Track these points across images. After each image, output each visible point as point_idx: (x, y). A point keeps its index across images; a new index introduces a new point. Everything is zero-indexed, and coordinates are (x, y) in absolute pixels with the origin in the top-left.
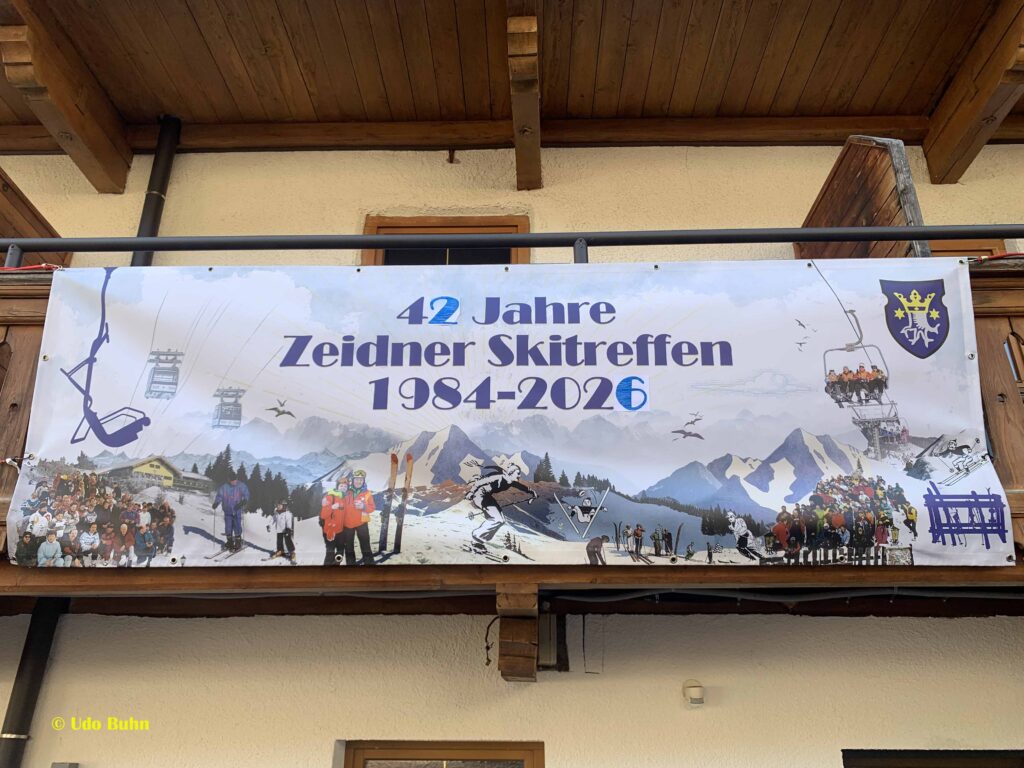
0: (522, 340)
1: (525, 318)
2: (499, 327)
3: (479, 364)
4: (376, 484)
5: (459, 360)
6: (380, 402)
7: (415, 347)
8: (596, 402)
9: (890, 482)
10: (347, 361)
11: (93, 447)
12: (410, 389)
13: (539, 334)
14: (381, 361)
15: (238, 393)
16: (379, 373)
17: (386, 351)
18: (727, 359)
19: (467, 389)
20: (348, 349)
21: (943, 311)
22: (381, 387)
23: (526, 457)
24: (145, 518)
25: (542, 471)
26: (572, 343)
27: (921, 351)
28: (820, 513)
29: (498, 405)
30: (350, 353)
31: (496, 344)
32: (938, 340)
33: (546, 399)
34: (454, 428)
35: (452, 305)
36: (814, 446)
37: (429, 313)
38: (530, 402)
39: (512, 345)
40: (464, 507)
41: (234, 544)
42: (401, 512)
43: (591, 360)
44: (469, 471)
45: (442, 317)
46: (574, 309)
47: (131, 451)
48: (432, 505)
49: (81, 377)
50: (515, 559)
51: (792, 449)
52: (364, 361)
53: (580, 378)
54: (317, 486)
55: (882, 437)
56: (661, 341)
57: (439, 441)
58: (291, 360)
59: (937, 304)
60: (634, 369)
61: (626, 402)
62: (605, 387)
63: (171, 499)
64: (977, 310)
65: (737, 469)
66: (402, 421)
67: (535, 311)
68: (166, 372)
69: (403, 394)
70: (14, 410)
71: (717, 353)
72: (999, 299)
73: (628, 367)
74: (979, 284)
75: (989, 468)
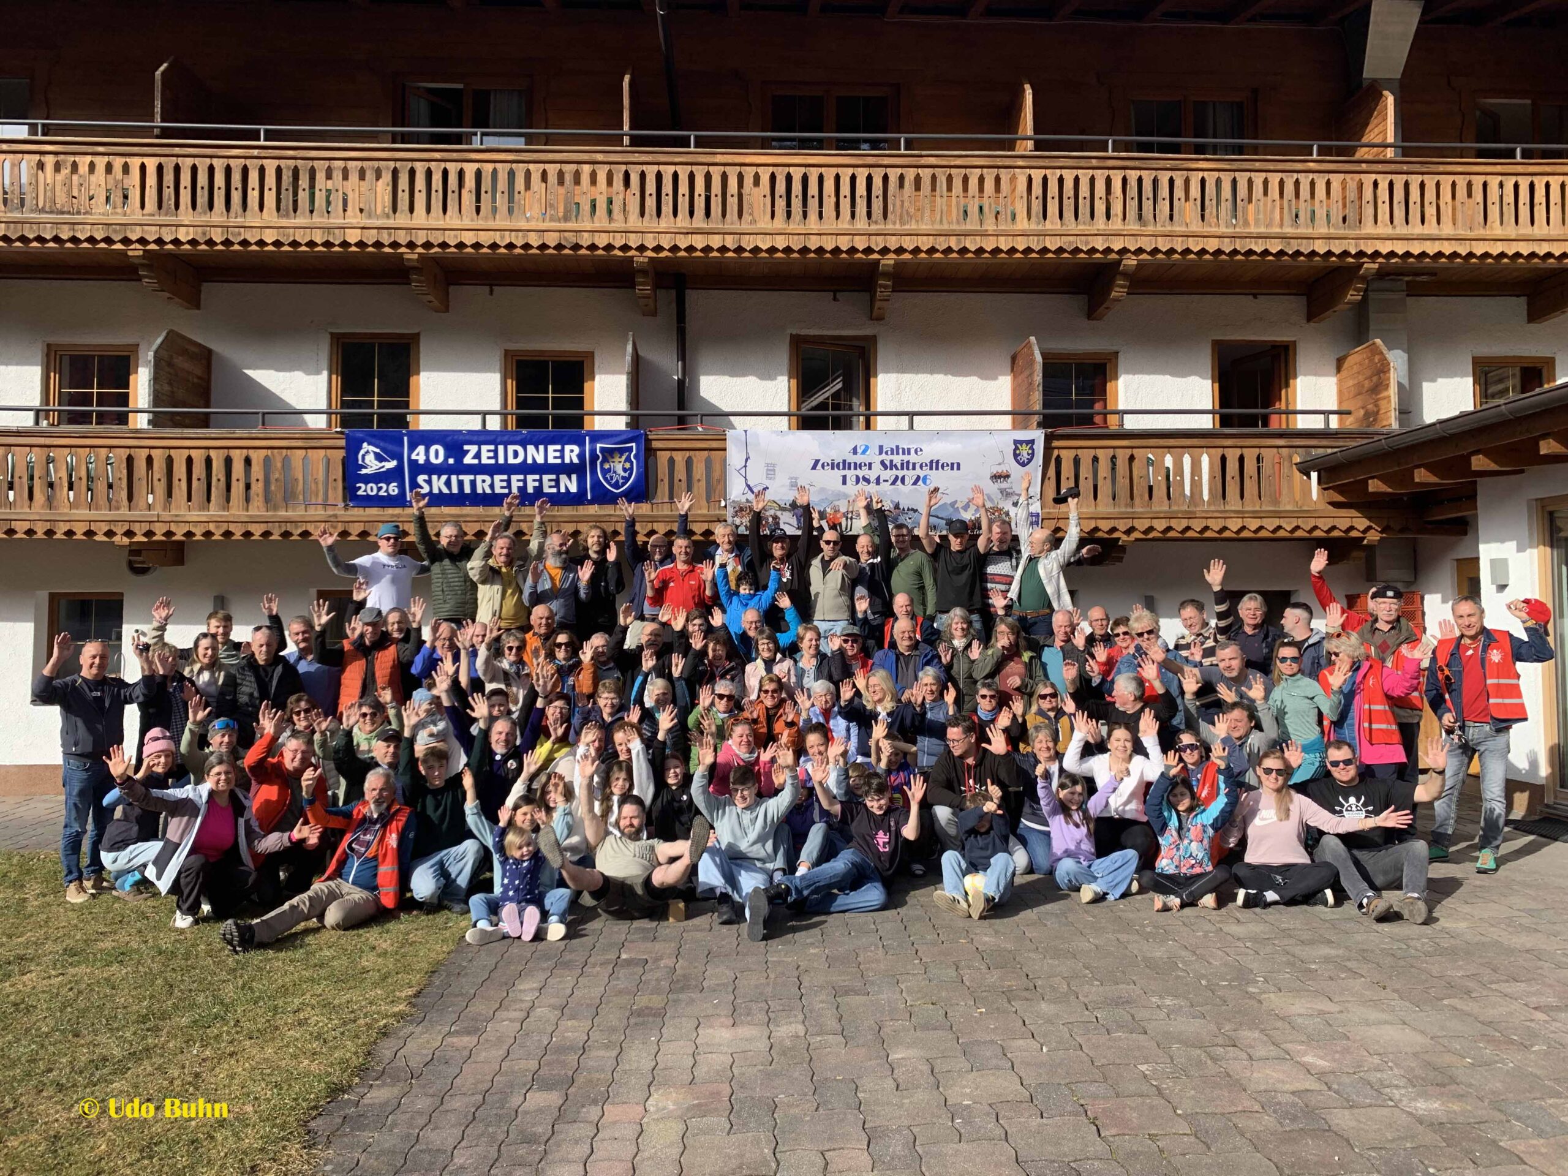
0: (891, 461)
1: (892, 453)
2: (883, 457)
3: (877, 469)
4: (843, 510)
5: (870, 468)
6: (844, 483)
7: (855, 464)
8: (915, 483)
10: (833, 468)
12: (854, 478)
13: (897, 459)
14: (844, 468)
15: (797, 478)
16: (844, 473)
17: (846, 465)
18: (958, 468)
19: (873, 479)
20: (833, 464)
21: (1033, 450)
22: (844, 477)
24: (770, 520)
25: (897, 506)
26: (908, 462)
27: (1023, 465)
29: (883, 484)
30: (834, 466)
31: (883, 463)
32: (1030, 460)
33: (899, 482)
35: (867, 448)
37: (859, 451)
38: (894, 483)
39: (888, 463)
41: (800, 528)
42: (851, 518)
43: (914, 468)
45: (864, 452)
46: (909, 450)
49: (742, 472)
52: (838, 468)
53: (910, 475)
55: (1006, 494)
56: (937, 462)
58: (814, 467)
59: (1032, 448)
60: (928, 472)
61: (925, 483)
62: (918, 478)
63: (779, 513)
64: (1045, 448)
65: (959, 505)
66: (851, 489)
67: (896, 450)
68: (771, 470)
69: (851, 480)
70: (719, 481)
71: (955, 466)
72: (1055, 443)
73: (926, 471)
74: (1048, 439)
75: (1038, 504)
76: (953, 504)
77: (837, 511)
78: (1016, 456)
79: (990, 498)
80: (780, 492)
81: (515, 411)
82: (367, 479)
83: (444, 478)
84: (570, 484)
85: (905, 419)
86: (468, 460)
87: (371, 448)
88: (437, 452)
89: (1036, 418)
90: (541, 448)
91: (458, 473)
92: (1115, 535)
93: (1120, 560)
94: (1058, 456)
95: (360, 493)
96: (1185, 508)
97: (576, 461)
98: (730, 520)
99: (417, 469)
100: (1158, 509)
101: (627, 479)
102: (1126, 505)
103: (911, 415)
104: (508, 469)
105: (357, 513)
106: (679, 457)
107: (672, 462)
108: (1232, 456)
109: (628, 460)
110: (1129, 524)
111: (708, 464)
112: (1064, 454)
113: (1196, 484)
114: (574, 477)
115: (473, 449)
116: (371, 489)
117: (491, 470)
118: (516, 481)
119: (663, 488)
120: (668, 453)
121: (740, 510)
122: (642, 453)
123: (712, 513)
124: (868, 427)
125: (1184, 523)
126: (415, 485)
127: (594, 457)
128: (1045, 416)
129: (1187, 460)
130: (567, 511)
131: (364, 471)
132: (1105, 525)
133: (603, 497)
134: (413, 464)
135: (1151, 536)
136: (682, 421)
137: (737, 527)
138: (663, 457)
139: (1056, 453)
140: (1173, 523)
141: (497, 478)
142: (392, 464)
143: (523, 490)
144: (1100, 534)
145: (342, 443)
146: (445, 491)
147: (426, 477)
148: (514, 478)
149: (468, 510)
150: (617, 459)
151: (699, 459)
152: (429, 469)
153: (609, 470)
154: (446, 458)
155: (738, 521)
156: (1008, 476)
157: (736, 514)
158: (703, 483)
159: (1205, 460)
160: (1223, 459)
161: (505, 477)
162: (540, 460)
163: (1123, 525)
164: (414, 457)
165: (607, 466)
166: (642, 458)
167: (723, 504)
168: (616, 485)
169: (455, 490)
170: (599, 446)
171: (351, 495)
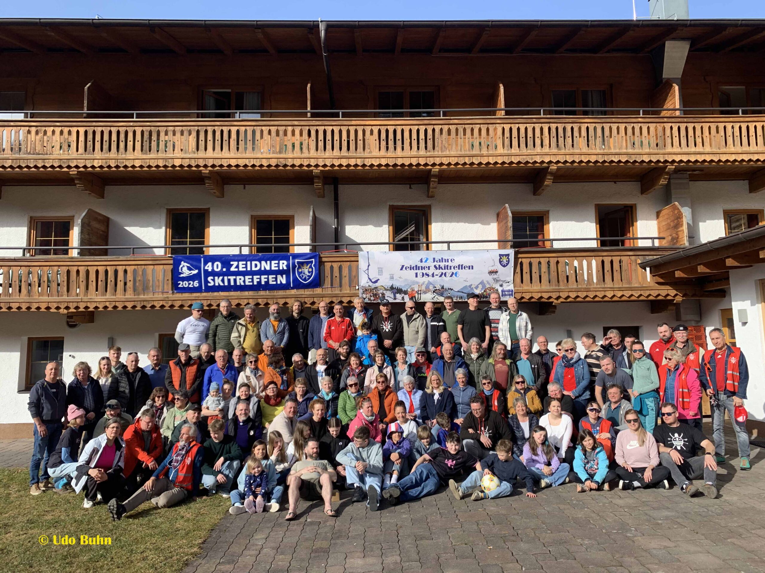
0: (439, 266)
1: (440, 262)
2: (435, 263)
3: (433, 269)
4: (416, 290)
5: (429, 269)
6: (417, 276)
7: (422, 267)
8: (451, 276)
9: (496, 288)
10: (411, 269)
11: (371, 284)
12: (421, 274)
13: (442, 264)
14: (416, 269)
15: (393, 275)
16: (416, 271)
17: (417, 268)
18: (472, 268)
19: (431, 274)
20: (411, 267)
21: (509, 259)
22: (416, 274)
23: (440, 285)
24: (381, 295)
25: (443, 288)
26: (447, 266)
27: (504, 266)
28: (485, 293)
29: (435, 277)
31: (435, 266)
32: (507, 264)
33: (443, 276)
34: (429, 281)
35: (427, 259)
36: (485, 282)
37: (424, 261)
38: (441, 276)
39: (438, 266)
40: (430, 293)
41: (395, 299)
42: (420, 294)
43: (450, 269)
44: (431, 287)
45: (426, 261)
46: (448, 260)
47: (377, 285)
48: (425, 293)
49: (367, 272)
50: (438, 301)
51: (482, 283)
52: (413, 269)
53: (449, 272)
54: (407, 290)
55: (496, 281)
56: (462, 265)
57: (426, 283)
58: (402, 269)
59: (508, 258)
61: (456, 276)
62: (453, 273)
63: (385, 292)
64: (515, 258)
65: (473, 286)
66: (420, 279)
67: (442, 260)
68: (380, 271)
69: (420, 275)
70: (355, 277)
71: (471, 267)
72: (520, 256)
73: (457, 270)
74: (516, 253)
75: (512, 285)
76: (470, 286)
77: (413, 290)
78: (500, 262)
79: (488, 283)
80: (385, 282)
81: (256, 244)
82: (183, 279)
83: (221, 278)
84: (282, 280)
85: (446, 244)
86: (233, 269)
87: (186, 264)
88: (217, 265)
89: (510, 244)
90: (268, 262)
91: (228, 276)
92: (551, 300)
93: (554, 312)
94: (521, 262)
95: (180, 286)
96: (585, 286)
97: (285, 268)
98: (360, 295)
99: (207, 274)
100: (571, 287)
101: (310, 277)
102: (556, 286)
103: (449, 243)
104: (252, 273)
105: (178, 296)
106: (336, 265)
107: (332, 267)
108: (607, 260)
109: (311, 267)
110: (557, 294)
111: (350, 269)
112: (524, 260)
113: (590, 275)
114: (284, 276)
115: (235, 264)
116: (185, 284)
117: (244, 274)
118: (256, 279)
119: (328, 281)
120: (330, 264)
121: (366, 291)
122: (318, 263)
123: (351, 292)
124: (428, 249)
125: (585, 294)
126: (207, 282)
127: (294, 266)
128: (514, 242)
129: (585, 263)
130: (281, 293)
131: (182, 275)
132: (546, 296)
133: (298, 285)
134: (206, 271)
135: (568, 300)
136: (337, 248)
137: (364, 299)
138: (328, 266)
139: (520, 260)
140: (580, 294)
141: (247, 277)
142: (195, 272)
143: (259, 283)
144: (543, 300)
145: (172, 262)
146: (222, 284)
147: (212, 278)
148: (255, 277)
149: (232, 293)
150: (305, 267)
151: (345, 266)
152: (214, 274)
153: (301, 272)
154: (222, 269)
155: (364, 296)
156: (497, 272)
157: (363, 293)
158: (347, 278)
159: (594, 263)
160: (603, 262)
161: (251, 277)
162: (268, 268)
163: (554, 295)
164: (206, 268)
165: (300, 270)
166: (317, 267)
167: (357, 288)
168: (305, 280)
169: (226, 284)
170: (296, 261)
171: (175, 287)
